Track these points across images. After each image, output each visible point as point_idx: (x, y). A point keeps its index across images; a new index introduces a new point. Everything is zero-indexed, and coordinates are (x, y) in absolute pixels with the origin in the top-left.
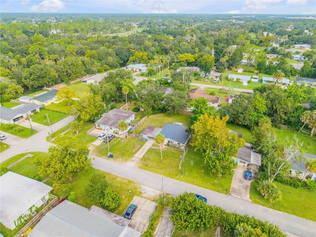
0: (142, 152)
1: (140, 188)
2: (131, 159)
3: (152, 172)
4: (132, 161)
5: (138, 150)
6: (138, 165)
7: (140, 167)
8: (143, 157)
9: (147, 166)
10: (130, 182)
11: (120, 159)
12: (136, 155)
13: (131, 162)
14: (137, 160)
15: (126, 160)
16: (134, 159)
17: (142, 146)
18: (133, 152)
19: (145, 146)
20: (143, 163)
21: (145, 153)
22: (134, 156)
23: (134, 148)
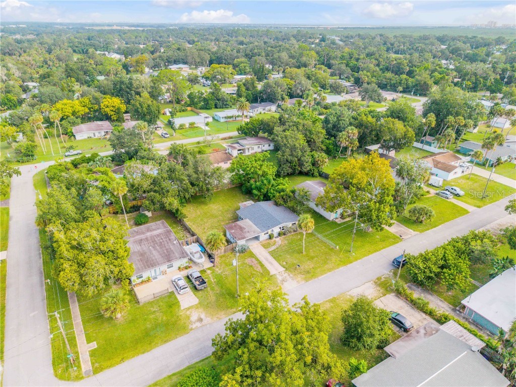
0: (270, 263)
1: (352, 297)
2: (279, 281)
3: (325, 273)
4: (284, 281)
5: (262, 266)
6: (299, 279)
7: (307, 280)
8: (284, 267)
9: (308, 272)
10: (333, 301)
12: (273, 272)
13: (285, 283)
14: (285, 275)
15: (277, 286)
16: (280, 278)
17: (257, 259)
18: (261, 272)
19: (258, 254)
20: (300, 273)
21: (277, 262)
22: (274, 275)
23: (251, 266)
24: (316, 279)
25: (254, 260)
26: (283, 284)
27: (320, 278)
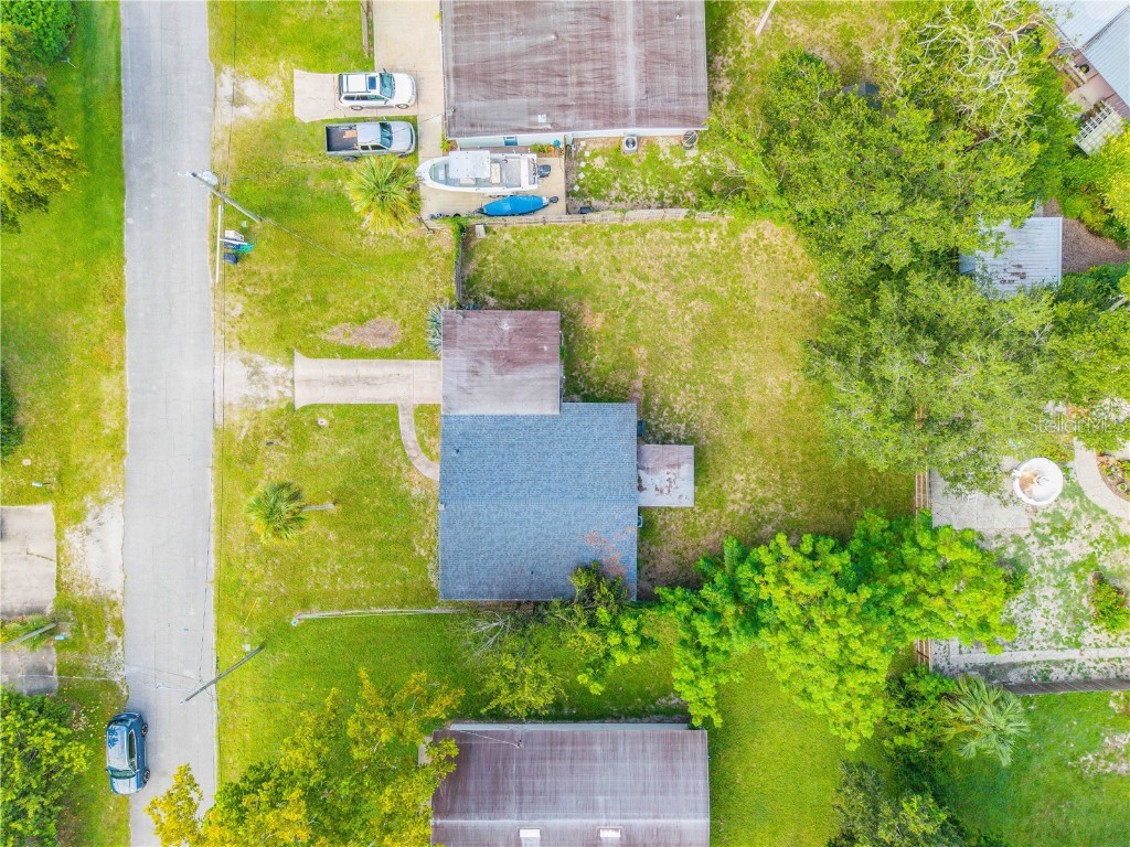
0: (344, 382)
1: (101, 502)
2: (259, 358)
4: (256, 372)
5: (346, 352)
6: (236, 418)
7: (224, 436)
8: (304, 409)
10: (116, 443)
11: (239, 309)
12: (304, 367)
13: (244, 371)
14: (273, 393)
15: (242, 342)
16: (272, 369)
17: (387, 355)
18: (323, 336)
19: (405, 371)
20: (257, 437)
21: (340, 405)
22: (292, 362)
23: (362, 321)
24: (211, 461)
25: (385, 344)
26: (244, 362)
27: (210, 474)
